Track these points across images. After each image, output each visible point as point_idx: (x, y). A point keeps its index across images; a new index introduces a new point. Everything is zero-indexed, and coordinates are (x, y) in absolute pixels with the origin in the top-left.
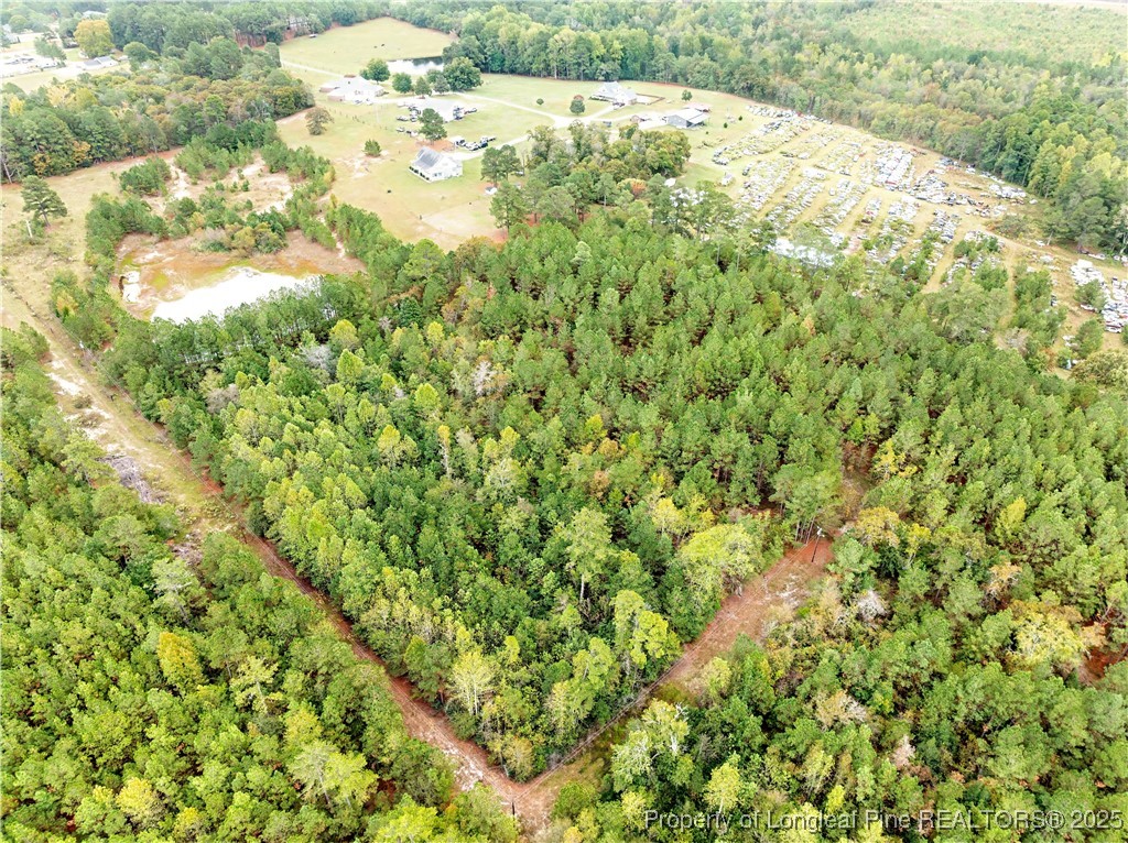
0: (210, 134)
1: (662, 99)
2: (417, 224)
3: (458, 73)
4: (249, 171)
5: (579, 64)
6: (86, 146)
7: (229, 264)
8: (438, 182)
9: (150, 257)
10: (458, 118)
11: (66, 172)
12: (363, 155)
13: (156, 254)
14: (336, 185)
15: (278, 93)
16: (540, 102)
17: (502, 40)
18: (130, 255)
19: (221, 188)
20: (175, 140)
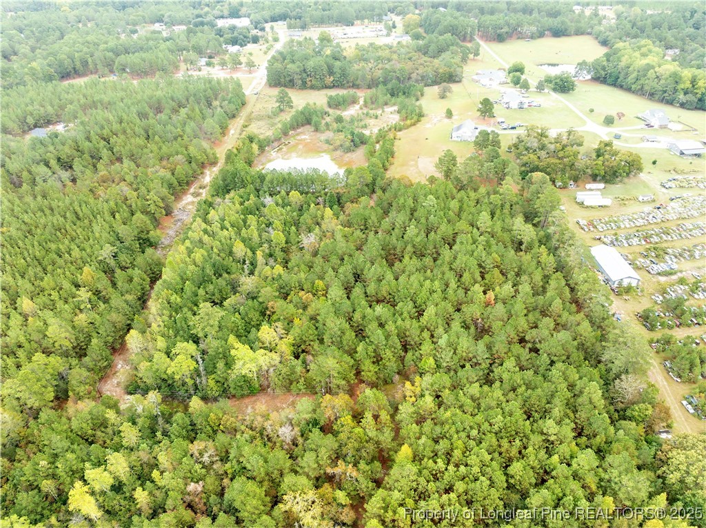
0: (390, 86)
1: (696, 130)
2: (413, 160)
3: (558, 81)
4: (388, 109)
5: (665, 92)
6: (332, 79)
7: (325, 151)
8: (455, 141)
9: (303, 137)
10: (521, 108)
11: (319, 89)
12: (444, 116)
13: (307, 137)
14: (412, 128)
15: (441, 71)
16: (592, 111)
17: (623, 64)
18: (298, 135)
19: (367, 114)
20: (372, 84)
